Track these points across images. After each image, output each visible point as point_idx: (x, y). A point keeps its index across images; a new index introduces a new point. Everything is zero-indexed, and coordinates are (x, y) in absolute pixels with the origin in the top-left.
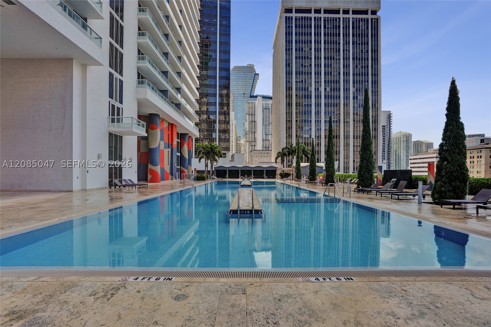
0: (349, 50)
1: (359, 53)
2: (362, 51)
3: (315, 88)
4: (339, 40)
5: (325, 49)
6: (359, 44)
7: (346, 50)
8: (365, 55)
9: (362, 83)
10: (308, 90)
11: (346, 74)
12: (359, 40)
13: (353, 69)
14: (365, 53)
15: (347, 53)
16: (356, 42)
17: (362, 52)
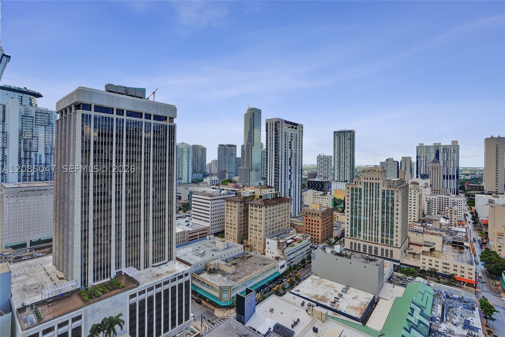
0: (150, 153)
1: (159, 156)
2: (161, 153)
3: (116, 192)
4: (141, 143)
5: (127, 151)
6: (159, 147)
7: (147, 153)
8: (163, 157)
9: (161, 183)
10: (108, 194)
11: (147, 176)
12: (159, 144)
13: (153, 170)
14: (163, 155)
15: (147, 156)
16: (157, 146)
17: (161, 155)
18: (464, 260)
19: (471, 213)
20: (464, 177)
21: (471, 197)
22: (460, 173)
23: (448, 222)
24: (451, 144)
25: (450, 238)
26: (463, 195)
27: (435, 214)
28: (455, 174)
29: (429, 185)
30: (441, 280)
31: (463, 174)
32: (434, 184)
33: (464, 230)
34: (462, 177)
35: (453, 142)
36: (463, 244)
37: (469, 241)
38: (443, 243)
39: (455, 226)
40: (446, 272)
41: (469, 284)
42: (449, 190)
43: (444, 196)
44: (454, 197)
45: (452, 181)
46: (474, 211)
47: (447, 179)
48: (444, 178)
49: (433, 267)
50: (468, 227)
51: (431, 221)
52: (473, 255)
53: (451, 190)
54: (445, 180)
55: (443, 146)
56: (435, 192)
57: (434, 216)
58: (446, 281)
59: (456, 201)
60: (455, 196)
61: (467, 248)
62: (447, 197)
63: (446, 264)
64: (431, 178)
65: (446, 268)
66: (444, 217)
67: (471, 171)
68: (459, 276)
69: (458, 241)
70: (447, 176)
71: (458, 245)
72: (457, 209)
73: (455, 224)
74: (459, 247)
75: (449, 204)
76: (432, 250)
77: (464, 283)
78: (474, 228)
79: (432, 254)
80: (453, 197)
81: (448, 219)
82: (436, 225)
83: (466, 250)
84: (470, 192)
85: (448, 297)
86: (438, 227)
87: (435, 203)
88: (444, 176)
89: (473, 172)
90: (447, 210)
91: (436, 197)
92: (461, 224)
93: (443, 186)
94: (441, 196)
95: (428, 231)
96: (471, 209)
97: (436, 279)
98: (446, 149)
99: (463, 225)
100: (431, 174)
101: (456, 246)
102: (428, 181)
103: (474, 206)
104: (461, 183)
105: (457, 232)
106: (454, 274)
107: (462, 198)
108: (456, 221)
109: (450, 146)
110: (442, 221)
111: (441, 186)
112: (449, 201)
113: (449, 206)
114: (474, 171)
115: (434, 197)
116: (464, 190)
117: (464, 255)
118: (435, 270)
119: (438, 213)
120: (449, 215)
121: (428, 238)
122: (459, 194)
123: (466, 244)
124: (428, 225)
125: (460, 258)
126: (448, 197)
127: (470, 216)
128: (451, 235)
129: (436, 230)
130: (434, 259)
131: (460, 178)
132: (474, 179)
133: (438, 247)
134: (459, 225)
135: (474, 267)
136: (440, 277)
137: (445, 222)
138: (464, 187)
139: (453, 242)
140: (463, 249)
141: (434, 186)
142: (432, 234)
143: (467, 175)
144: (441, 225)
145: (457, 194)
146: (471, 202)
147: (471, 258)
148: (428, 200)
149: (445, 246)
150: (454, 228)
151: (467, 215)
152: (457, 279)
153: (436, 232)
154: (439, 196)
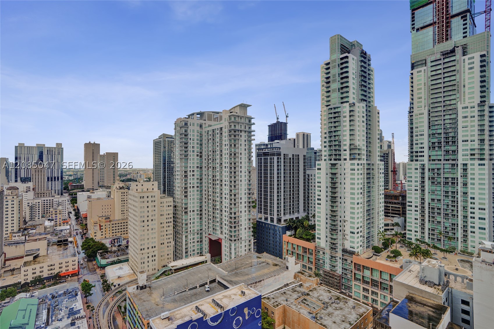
18: (69, 254)
19: (74, 210)
20: (68, 178)
21: (74, 196)
22: (64, 174)
23: (53, 223)
24: (55, 146)
25: (55, 239)
26: (67, 195)
27: (39, 218)
28: (60, 175)
29: (31, 189)
30: (46, 284)
31: (67, 175)
32: (37, 187)
33: (68, 227)
34: (66, 178)
35: (57, 144)
36: (67, 240)
37: (73, 236)
38: (48, 246)
39: (60, 226)
40: (51, 274)
41: (73, 275)
42: (53, 192)
43: (48, 199)
44: (59, 198)
45: (57, 182)
46: (76, 208)
47: (52, 180)
48: (48, 180)
49: (38, 274)
50: (72, 224)
51: (34, 227)
52: (76, 247)
53: (55, 191)
54: (50, 182)
55: (48, 148)
56: (38, 195)
57: (37, 221)
58: (52, 282)
59: (60, 201)
60: (59, 196)
61: (71, 242)
62: (51, 198)
63: (51, 265)
64: (34, 181)
65: (51, 269)
66: (49, 220)
67: (73, 172)
68: (64, 271)
69: (63, 239)
70: (52, 178)
71: (63, 243)
72: (61, 208)
73: (60, 223)
74: (64, 244)
75: (54, 205)
76: (35, 257)
77: (69, 276)
78: (76, 223)
79: (35, 261)
80: (57, 198)
81: (53, 220)
82: (40, 229)
83: (70, 245)
84: (73, 191)
85: (53, 297)
86: (42, 231)
87: (39, 207)
88: (48, 178)
89: (75, 173)
90: (52, 212)
91: (40, 201)
92: (65, 222)
93: (48, 188)
94: (46, 199)
95: (31, 238)
96: (74, 206)
97: (41, 286)
98: (50, 150)
99: (67, 223)
100: (34, 177)
101: (61, 244)
102: (30, 184)
103: (76, 203)
104: (65, 184)
105: (62, 231)
106: (59, 272)
107: (66, 198)
108: (61, 220)
109: (55, 148)
110: (47, 223)
111: (46, 189)
112: (54, 203)
113: (54, 207)
114: (76, 171)
115: (37, 201)
116: (68, 190)
117: (68, 250)
118: (40, 276)
119: (43, 217)
120: (54, 216)
121: (30, 246)
122: (63, 194)
123: (70, 239)
124: (31, 232)
125: (65, 255)
126: (53, 198)
127: (73, 213)
128: (56, 235)
129: (40, 234)
130: (37, 266)
131: (64, 179)
132: (76, 179)
133: (42, 252)
134: (64, 223)
135: (76, 258)
136: (45, 281)
137: (50, 224)
138: (68, 187)
139: (58, 242)
140: (67, 244)
141: (37, 189)
142: (36, 240)
143: (71, 175)
144: (45, 228)
145: (62, 194)
146: (74, 200)
147: (75, 250)
148: (30, 205)
149: (50, 248)
150: (59, 228)
151: (71, 213)
152: (62, 275)
153: (40, 237)
154: (43, 199)
